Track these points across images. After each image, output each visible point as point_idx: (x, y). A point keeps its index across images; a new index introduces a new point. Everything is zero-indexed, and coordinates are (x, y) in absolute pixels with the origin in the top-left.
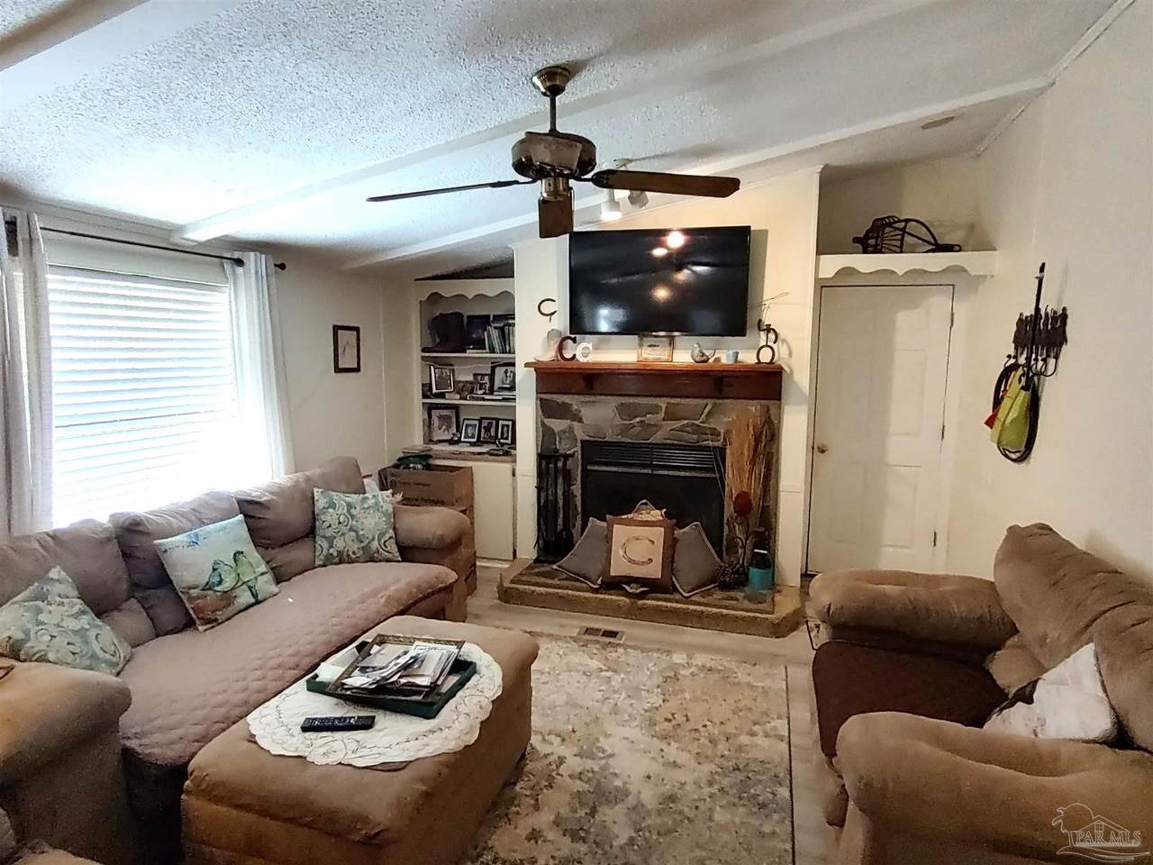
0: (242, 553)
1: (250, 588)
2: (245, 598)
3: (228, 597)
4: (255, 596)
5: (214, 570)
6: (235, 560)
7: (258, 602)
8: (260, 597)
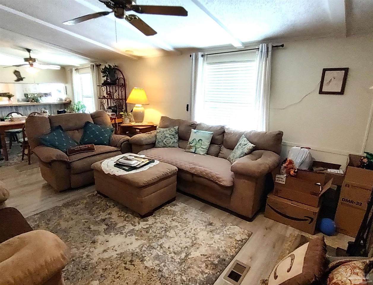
0: (202, 140)
1: (196, 148)
2: (193, 150)
3: (190, 147)
4: (195, 151)
5: (193, 140)
6: (199, 141)
7: (194, 153)
8: (196, 152)
